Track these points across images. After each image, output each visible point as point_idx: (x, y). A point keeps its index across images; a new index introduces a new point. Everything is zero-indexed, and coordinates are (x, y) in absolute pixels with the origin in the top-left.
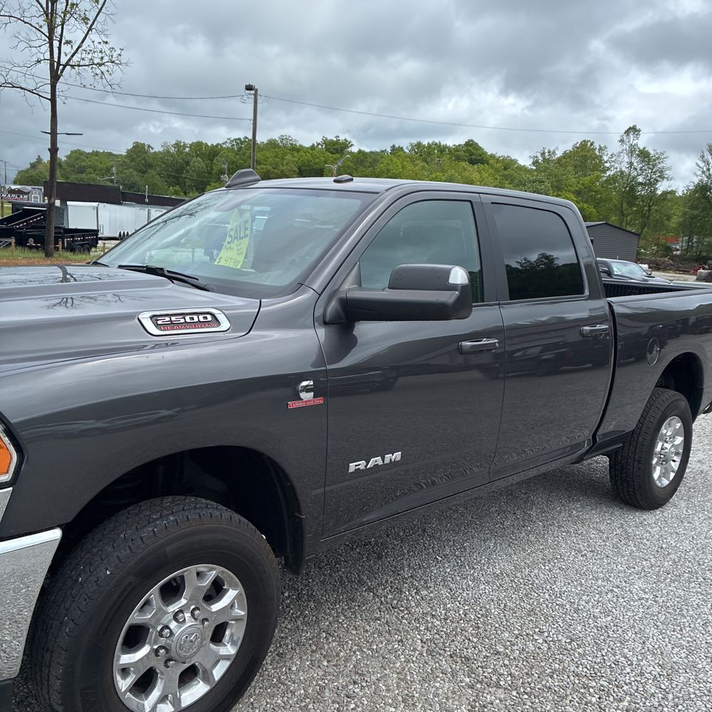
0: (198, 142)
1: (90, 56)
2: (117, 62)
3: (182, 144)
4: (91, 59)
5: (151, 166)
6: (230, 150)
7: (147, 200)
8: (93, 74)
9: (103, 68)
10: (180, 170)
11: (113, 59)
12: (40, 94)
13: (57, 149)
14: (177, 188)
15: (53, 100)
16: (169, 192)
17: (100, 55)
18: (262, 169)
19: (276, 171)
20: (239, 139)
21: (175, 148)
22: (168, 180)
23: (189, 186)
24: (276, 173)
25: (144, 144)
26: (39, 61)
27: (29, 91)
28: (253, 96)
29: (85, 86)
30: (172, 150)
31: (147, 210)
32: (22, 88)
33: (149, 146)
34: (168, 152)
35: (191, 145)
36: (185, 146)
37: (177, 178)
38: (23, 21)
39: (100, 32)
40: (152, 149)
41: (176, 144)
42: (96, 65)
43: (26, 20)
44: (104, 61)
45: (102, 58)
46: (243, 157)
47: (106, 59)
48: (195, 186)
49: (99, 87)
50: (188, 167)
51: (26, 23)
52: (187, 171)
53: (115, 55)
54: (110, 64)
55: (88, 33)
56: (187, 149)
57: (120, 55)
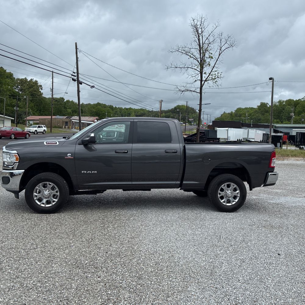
0: (289, 100)
1: (211, 77)
2: (220, 77)
3: (282, 101)
5: (267, 112)
7: (252, 126)
8: (213, 82)
9: (215, 80)
10: (280, 112)
12: (197, 92)
13: (201, 110)
14: (278, 120)
15: (201, 93)
26: (196, 81)
27: (193, 91)
28: (272, 82)
30: (277, 104)
31: (247, 130)
32: (191, 91)
33: (267, 103)
34: (275, 105)
35: (286, 101)
36: (283, 102)
39: (217, 68)
40: (268, 105)
41: (279, 101)
43: (193, 68)
45: (215, 77)
47: (216, 77)
48: (286, 119)
50: (284, 111)
51: (193, 69)
52: (283, 113)
53: (219, 75)
54: (217, 78)
55: (213, 68)
56: (284, 103)
57: (221, 75)
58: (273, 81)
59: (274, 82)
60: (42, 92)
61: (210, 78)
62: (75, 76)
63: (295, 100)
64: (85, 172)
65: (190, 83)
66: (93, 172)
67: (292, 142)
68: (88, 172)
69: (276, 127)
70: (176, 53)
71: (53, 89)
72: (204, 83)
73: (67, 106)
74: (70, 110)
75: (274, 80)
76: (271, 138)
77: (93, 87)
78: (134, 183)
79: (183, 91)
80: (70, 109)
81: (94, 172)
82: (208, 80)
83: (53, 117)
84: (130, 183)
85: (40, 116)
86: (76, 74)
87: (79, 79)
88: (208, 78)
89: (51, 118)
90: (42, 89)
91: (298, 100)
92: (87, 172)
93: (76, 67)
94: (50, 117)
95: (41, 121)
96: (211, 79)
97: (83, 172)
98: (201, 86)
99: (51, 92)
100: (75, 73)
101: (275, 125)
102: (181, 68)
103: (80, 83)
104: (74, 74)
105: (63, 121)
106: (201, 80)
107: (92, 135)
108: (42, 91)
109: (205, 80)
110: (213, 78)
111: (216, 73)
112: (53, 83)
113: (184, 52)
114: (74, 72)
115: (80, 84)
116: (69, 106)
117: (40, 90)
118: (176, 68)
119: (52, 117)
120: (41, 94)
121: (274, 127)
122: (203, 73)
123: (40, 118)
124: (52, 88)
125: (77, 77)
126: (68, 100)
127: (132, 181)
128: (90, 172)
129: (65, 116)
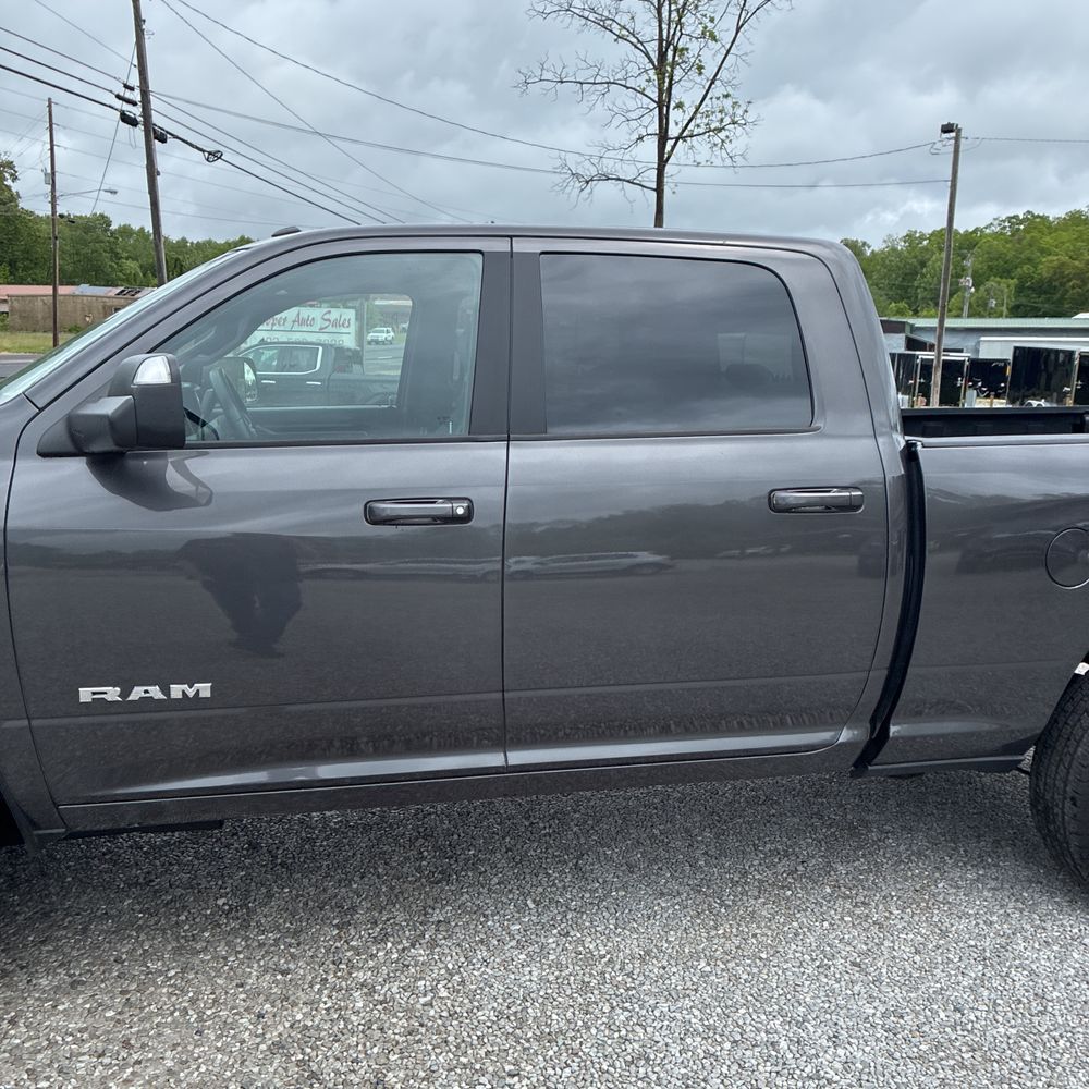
1: (706, 121)
2: (742, 122)
3: (918, 235)
4: (708, 124)
6: (996, 235)
8: (710, 145)
9: (722, 135)
10: (911, 274)
11: (736, 119)
12: (643, 183)
14: (902, 304)
15: (659, 190)
16: (888, 312)
17: (719, 116)
18: (1052, 261)
19: (1077, 263)
20: (1016, 217)
21: (905, 242)
22: (890, 293)
23: (923, 299)
24: (1077, 267)
25: (857, 241)
26: (641, 138)
27: (628, 181)
28: (952, 142)
29: (699, 164)
30: (901, 246)
32: (619, 179)
33: (864, 244)
34: (894, 250)
35: (931, 235)
36: (922, 237)
37: (905, 289)
38: (625, 86)
39: (726, 83)
40: (869, 247)
41: (907, 236)
42: (713, 131)
43: (628, 84)
44: (724, 124)
45: (722, 120)
46: (1018, 246)
47: (727, 120)
48: (931, 300)
49: (718, 162)
50: (924, 270)
51: (628, 88)
52: (923, 276)
53: (739, 112)
54: (732, 126)
55: (710, 87)
56: (925, 242)
57: (746, 111)
58: (957, 139)
59: (962, 141)
60: (14, 190)
61: (698, 126)
62: (135, 104)
63: (962, 232)
64: (112, 693)
65: (617, 146)
66: (177, 691)
67: (980, 384)
68: (137, 693)
69: (914, 329)
70: (560, 18)
71: (53, 173)
72: (673, 148)
73: (124, 250)
74: (132, 266)
75: (963, 134)
76: (939, 373)
77: (214, 156)
78: (518, 757)
79: (587, 182)
80: (135, 259)
81: (191, 692)
82: (691, 136)
83: (63, 290)
84: (493, 759)
85: (13, 284)
86: (136, 96)
87: (150, 116)
88: (690, 127)
89: (51, 292)
90: (14, 178)
91: (971, 230)
92: (125, 694)
93: (136, 62)
94: (48, 290)
95: (16, 304)
96: (702, 130)
97: (86, 694)
98: (662, 162)
99: (50, 187)
100: (132, 89)
101: (911, 321)
102: (581, 83)
103: (156, 135)
104: (128, 95)
105: (104, 308)
106: (663, 137)
107: (154, 371)
108: (15, 187)
109: (676, 135)
110: (713, 127)
111: (728, 103)
112: (52, 150)
113: (592, 16)
114: (130, 84)
115: (156, 141)
116: (129, 249)
117: (9, 182)
118: (562, 82)
119: (55, 290)
120: (14, 198)
121: (908, 328)
122: (672, 105)
123: (10, 293)
124: (49, 171)
125: (143, 108)
126: (125, 226)
127: (502, 743)
128: (155, 692)
129: (117, 286)
